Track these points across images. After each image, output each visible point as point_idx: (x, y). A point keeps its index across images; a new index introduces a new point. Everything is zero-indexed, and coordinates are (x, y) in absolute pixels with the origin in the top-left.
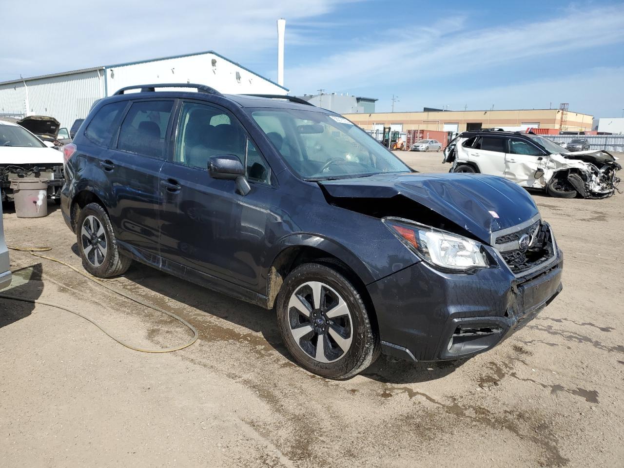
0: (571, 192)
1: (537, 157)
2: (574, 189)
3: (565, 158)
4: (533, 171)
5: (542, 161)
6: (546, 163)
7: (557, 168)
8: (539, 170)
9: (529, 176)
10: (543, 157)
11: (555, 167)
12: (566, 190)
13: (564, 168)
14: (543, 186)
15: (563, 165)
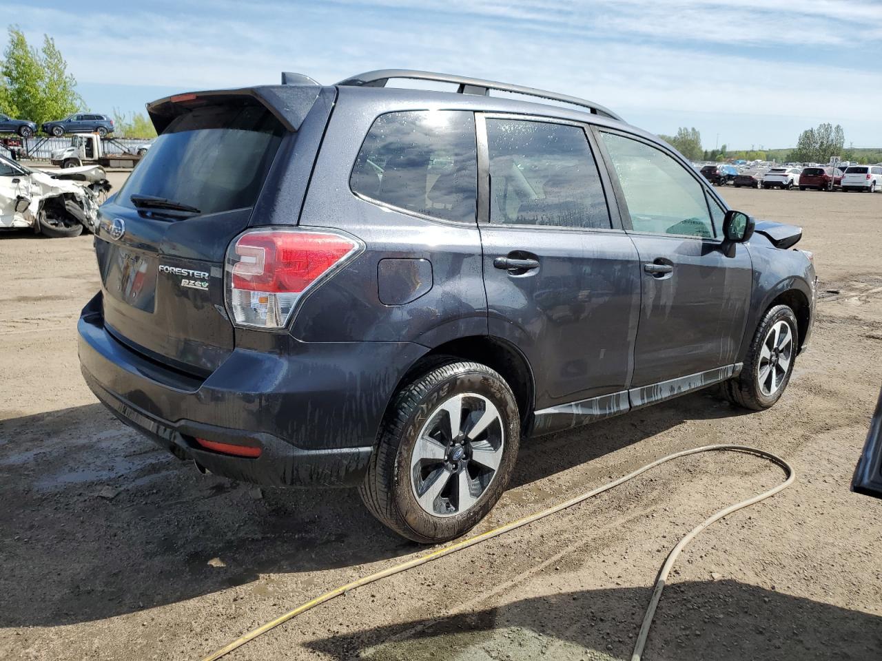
0: (74, 227)
1: (11, 179)
2: (78, 222)
3: (53, 178)
4: (9, 201)
5: (20, 184)
6: (27, 188)
7: (44, 194)
8: (19, 198)
9: (4, 210)
10: (21, 178)
11: (41, 193)
12: (67, 225)
13: (55, 194)
14: (31, 223)
15: (52, 188)
